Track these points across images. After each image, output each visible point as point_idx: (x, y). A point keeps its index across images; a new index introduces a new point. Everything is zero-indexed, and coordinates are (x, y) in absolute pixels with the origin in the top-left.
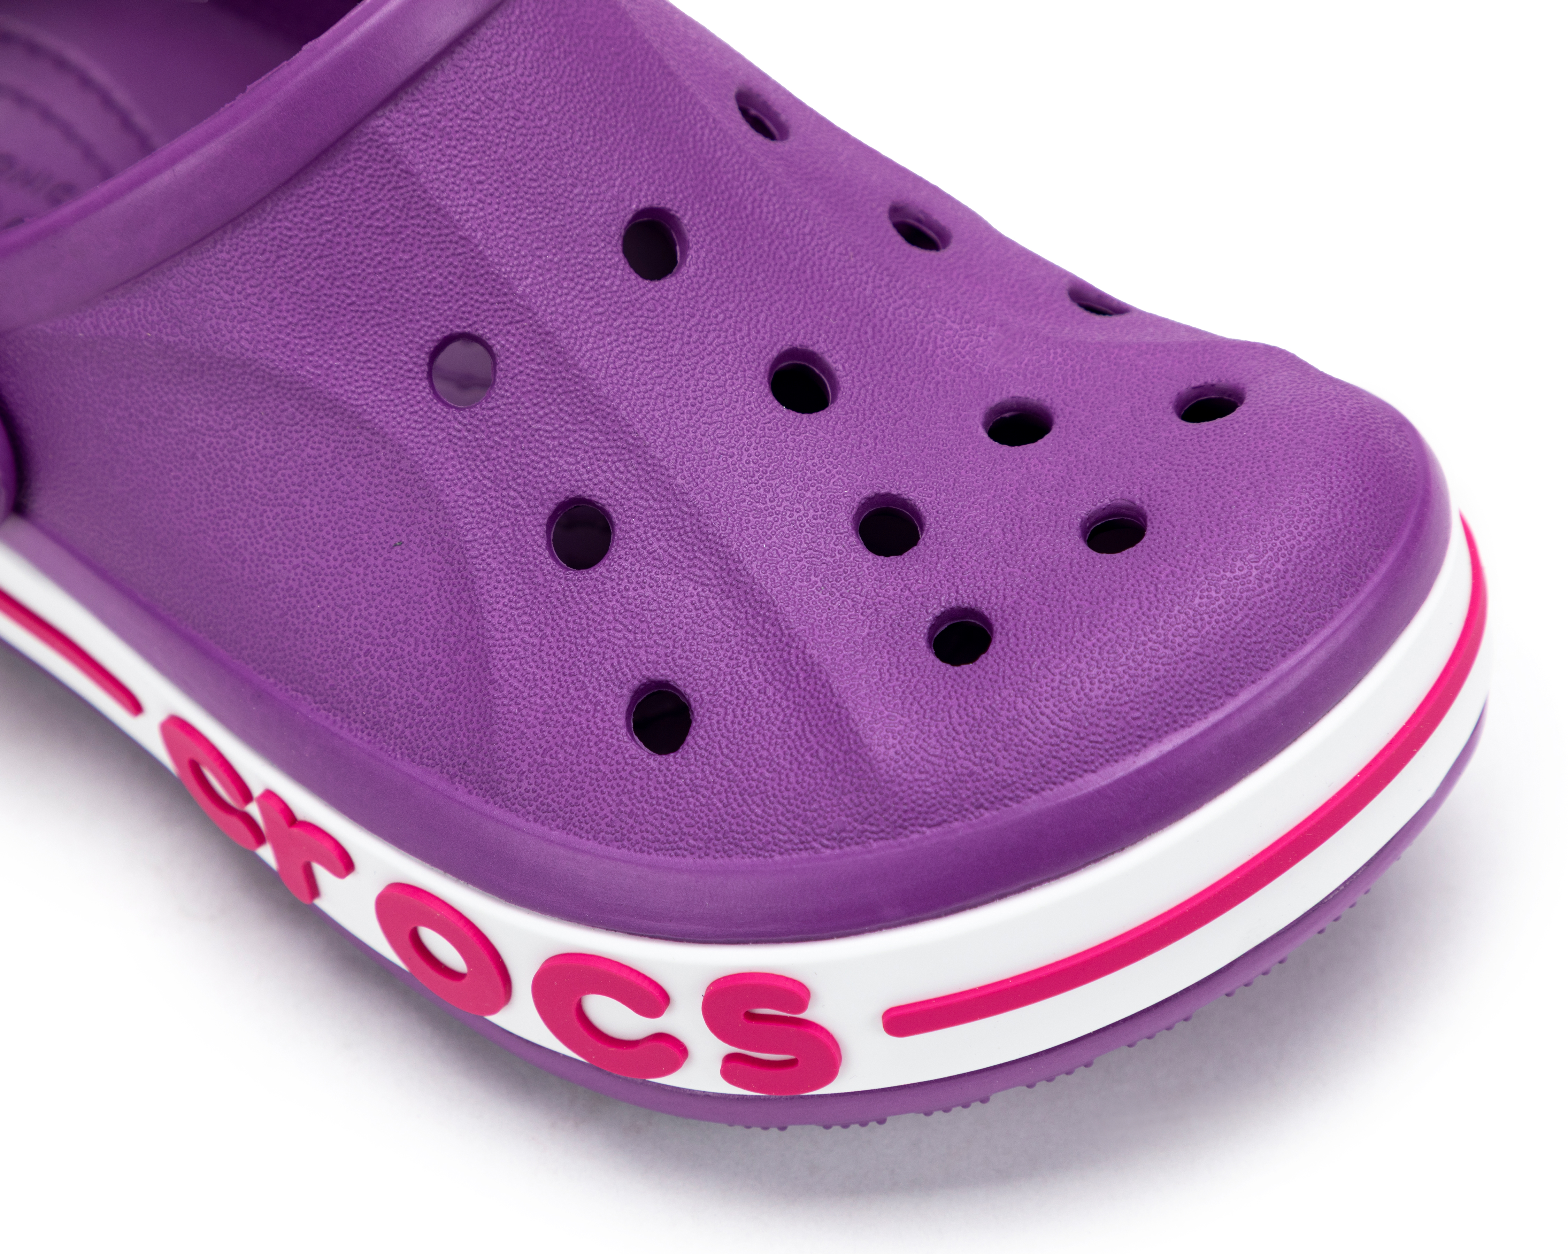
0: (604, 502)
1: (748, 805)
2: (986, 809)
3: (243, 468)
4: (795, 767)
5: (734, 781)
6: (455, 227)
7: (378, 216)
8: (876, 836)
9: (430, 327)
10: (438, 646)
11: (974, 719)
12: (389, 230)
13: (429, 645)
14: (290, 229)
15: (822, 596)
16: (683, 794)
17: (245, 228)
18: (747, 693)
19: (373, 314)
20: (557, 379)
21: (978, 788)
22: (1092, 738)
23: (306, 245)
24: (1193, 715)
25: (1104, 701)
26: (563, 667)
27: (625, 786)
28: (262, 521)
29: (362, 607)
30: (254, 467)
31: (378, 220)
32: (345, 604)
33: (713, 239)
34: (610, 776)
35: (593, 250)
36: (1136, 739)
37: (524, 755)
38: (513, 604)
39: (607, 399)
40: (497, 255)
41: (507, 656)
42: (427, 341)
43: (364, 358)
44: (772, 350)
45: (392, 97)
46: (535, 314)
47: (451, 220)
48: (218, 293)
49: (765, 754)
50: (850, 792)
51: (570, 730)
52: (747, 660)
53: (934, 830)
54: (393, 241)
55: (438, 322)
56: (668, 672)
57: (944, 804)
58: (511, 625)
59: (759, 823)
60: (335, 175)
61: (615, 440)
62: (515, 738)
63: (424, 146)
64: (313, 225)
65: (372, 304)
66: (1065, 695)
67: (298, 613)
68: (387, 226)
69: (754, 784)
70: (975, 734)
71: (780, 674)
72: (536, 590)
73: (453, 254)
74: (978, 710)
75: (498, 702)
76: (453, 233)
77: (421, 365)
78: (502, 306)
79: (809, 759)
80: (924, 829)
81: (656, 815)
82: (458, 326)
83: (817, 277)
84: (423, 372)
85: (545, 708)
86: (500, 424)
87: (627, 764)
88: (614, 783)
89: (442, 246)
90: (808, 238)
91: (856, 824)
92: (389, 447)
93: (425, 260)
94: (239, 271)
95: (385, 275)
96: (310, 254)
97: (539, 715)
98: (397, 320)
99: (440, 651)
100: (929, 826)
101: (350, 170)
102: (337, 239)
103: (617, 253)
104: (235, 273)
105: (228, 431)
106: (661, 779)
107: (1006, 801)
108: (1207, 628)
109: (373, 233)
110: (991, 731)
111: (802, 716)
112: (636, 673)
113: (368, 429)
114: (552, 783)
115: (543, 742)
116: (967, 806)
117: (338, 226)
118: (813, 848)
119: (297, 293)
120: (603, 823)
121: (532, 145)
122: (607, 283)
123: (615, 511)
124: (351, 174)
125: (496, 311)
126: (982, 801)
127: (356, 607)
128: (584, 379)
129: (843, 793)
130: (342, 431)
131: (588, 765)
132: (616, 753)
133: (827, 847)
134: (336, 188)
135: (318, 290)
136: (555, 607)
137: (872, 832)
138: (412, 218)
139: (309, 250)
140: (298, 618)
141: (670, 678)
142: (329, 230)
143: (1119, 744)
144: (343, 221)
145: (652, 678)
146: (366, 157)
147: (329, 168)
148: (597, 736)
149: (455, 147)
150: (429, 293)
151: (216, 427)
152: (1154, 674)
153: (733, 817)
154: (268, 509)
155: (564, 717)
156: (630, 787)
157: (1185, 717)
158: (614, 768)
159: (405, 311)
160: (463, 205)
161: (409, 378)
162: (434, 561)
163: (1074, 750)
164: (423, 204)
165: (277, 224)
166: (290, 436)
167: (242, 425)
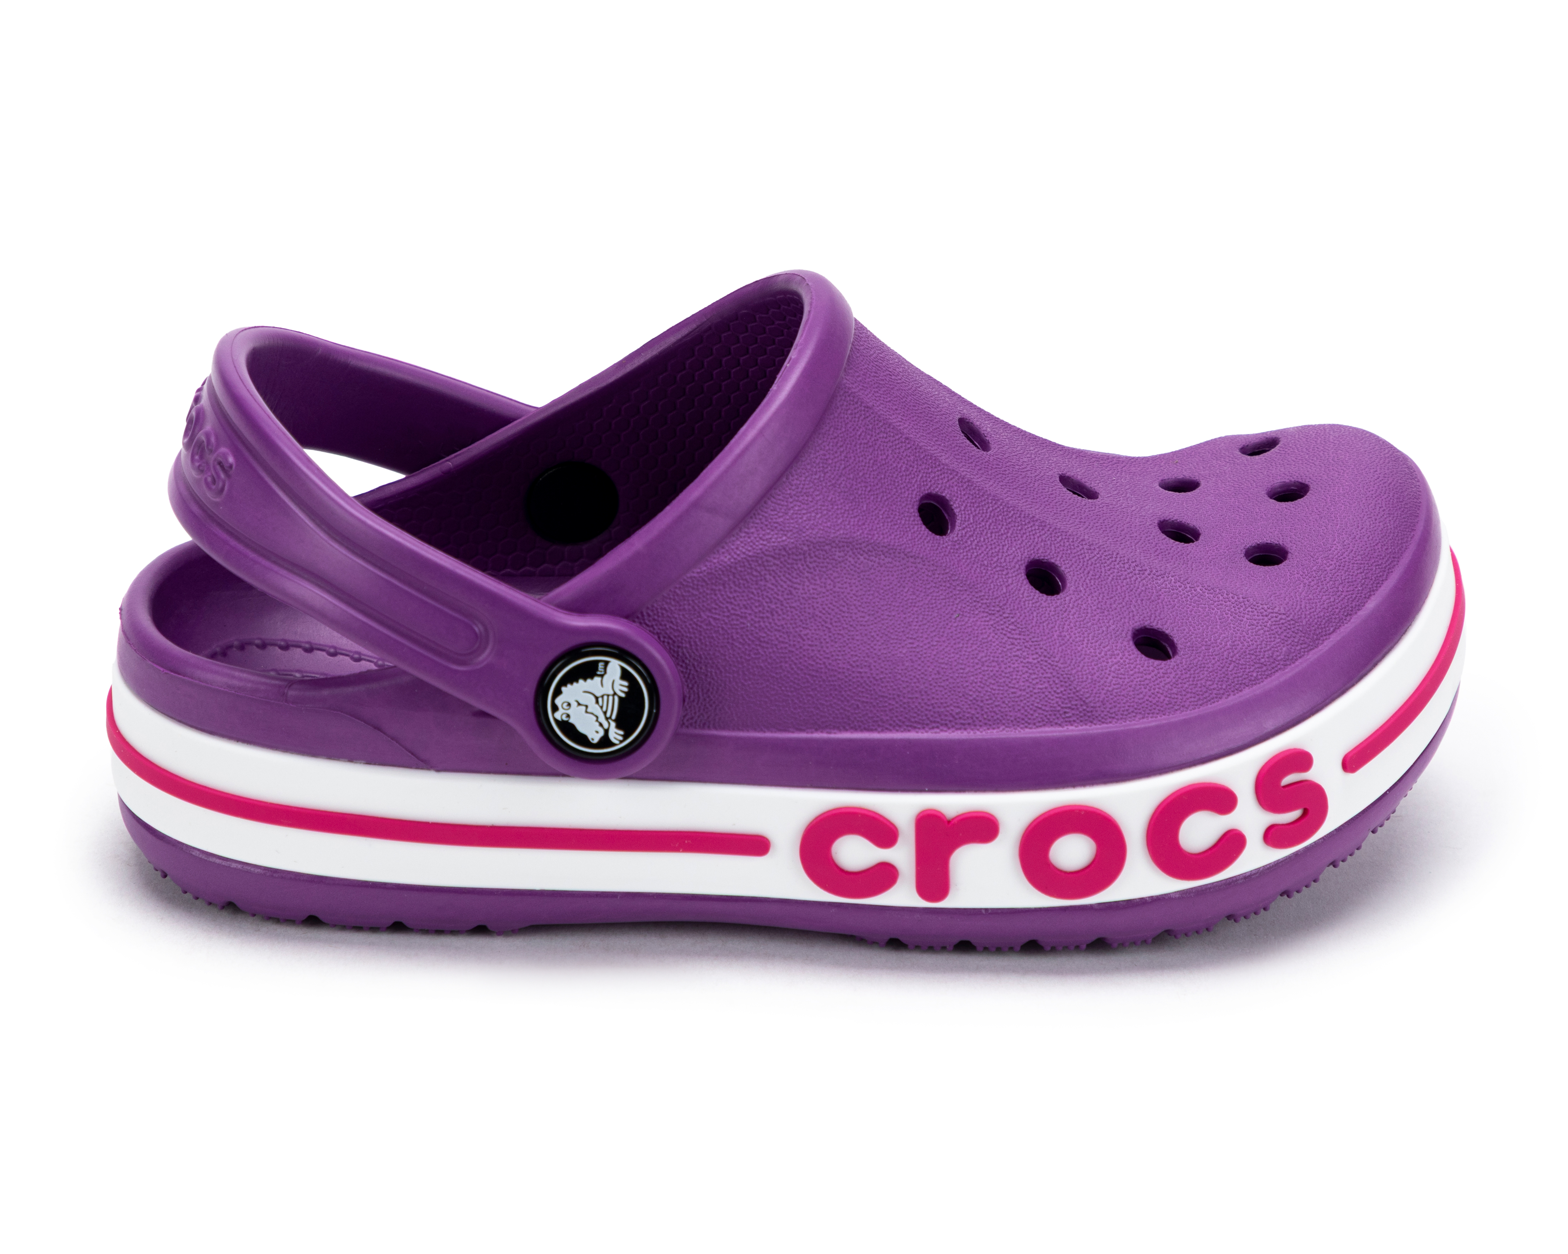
0: (1047, 558)
3: (848, 609)
5: (1219, 654)
6: (901, 433)
7: (863, 436)
9: (913, 494)
12: (871, 444)
17: (802, 461)
19: (882, 494)
20: (985, 504)
23: (836, 463)
30: (854, 605)
31: (863, 439)
34: (1153, 679)
35: (956, 439)
37: (1099, 690)
40: (924, 445)
43: (890, 520)
44: (1055, 476)
47: (897, 430)
54: (875, 449)
55: (916, 490)
56: (1142, 622)
57: (1331, 620)
60: (834, 417)
64: (835, 450)
65: (879, 489)
67: (918, 679)
68: (869, 441)
72: (1046, 610)
73: (905, 450)
76: (901, 437)
78: (940, 473)
82: (927, 491)
86: (972, 535)
89: (898, 446)
91: (1295, 648)
92: (927, 563)
93: (893, 457)
94: (806, 489)
95: (878, 470)
96: (839, 467)
98: (895, 494)
101: (841, 413)
102: (849, 455)
104: (804, 491)
105: (831, 589)
109: (864, 447)
112: (1129, 628)
113: (911, 557)
115: (1107, 679)
116: (1341, 617)
117: (846, 447)
119: (841, 492)
120: (1163, 705)
121: (903, 388)
123: (1055, 561)
124: (842, 415)
125: (938, 476)
129: (1279, 635)
130: (898, 564)
134: (838, 425)
135: (851, 487)
138: (879, 433)
139: (838, 465)
140: (919, 682)
142: (843, 451)
144: (848, 444)
145: (1137, 627)
146: (846, 403)
147: (831, 414)
148: (1132, 663)
150: (903, 475)
151: (824, 590)
153: (1231, 671)
155: (1109, 662)
156: (1167, 680)
158: (1152, 675)
159: (896, 488)
160: (897, 422)
162: (982, 617)
164: (881, 424)
165: (818, 454)
166: (869, 577)
167: (839, 582)
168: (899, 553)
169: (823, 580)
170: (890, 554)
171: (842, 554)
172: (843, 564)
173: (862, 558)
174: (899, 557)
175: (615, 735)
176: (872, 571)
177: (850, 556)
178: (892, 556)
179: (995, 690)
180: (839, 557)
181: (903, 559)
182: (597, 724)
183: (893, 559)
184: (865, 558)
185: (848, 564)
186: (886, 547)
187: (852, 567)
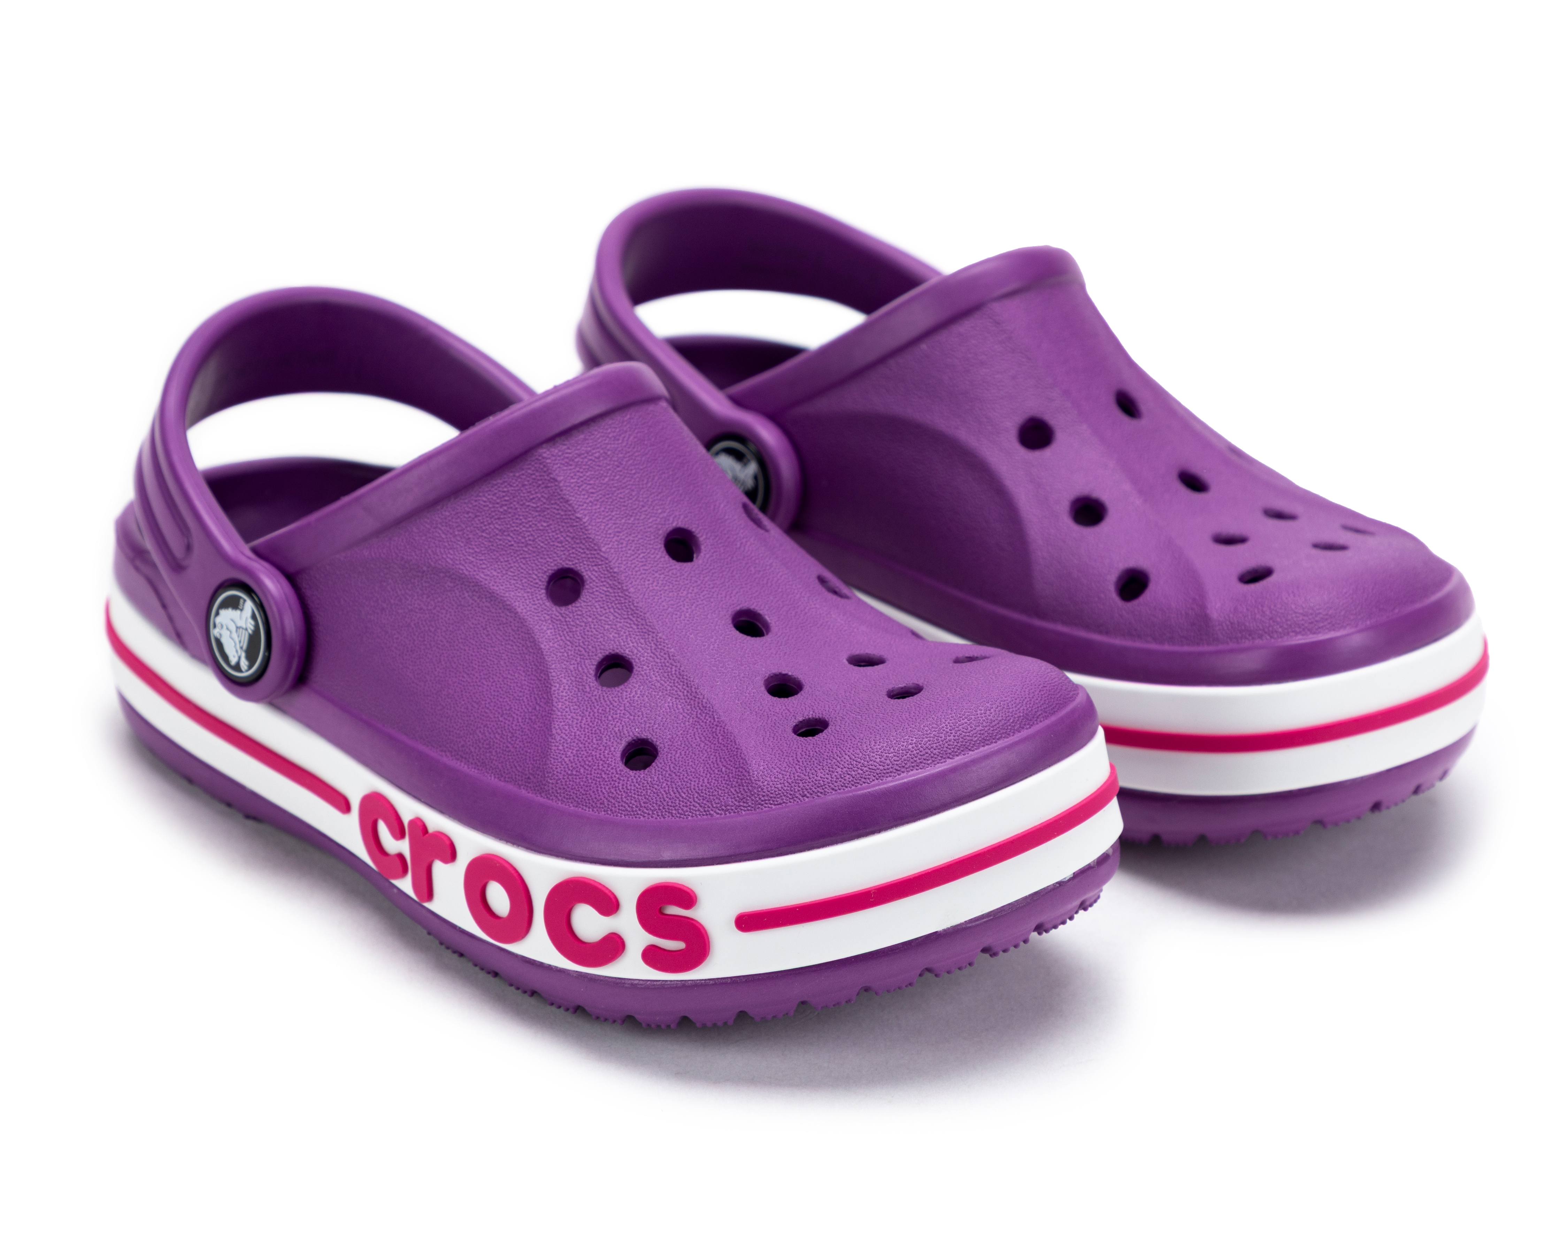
0: (630, 657)
1: (679, 793)
2: (808, 797)
3: (435, 630)
4: (708, 776)
5: (674, 782)
6: (575, 511)
7: (534, 501)
8: (746, 809)
9: (551, 562)
10: (525, 721)
11: (809, 756)
12: (538, 509)
13: (520, 720)
14: (485, 502)
15: (740, 709)
16: (645, 788)
18: (689, 746)
19: (522, 552)
20: (615, 596)
21: (804, 786)
22: (871, 767)
23: (492, 511)
24: (928, 764)
25: (880, 751)
26: (591, 730)
27: (614, 784)
28: (440, 659)
29: (487, 702)
30: (441, 629)
31: (533, 503)
32: (477, 701)
33: (714, 552)
34: (607, 780)
35: (648, 539)
36: (895, 771)
37: (561, 770)
38: (570, 700)
39: (641, 608)
40: (595, 530)
41: (562, 723)
42: (548, 570)
43: (512, 574)
44: (737, 606)
45: (552, 440)
46: (610, 562)
47: (573, 507)
48: (439, 534)
49: (693, 770)
50: (735, 786)
51: (590, 759)
52: (693, 732)
53: (777, 806)
54: (540, 515)
55: (556, 560)
56: (649, 734)
57: (785, 794)
58: (567, 710)
59: (683, 802)
60: (514, 476)
61: (641, 629)
62: (558, 762)
63: (565, 468)
64: (498, 501)
65: (522, 547)
66: (860, 747)
67: (451, 707)
68: (538, 507)
69: (684, 783)
70: (808, 762)
71: (710, 738)
72: (584, 695)
73: (571, 526)
74: (812, 753)
75: (553, 744)
76: (573, 514)
77: (543, 582)
78: (593, 556)
79: (717, 772)
80: (772, 806)
81: (628, 798)
82: (567, 564)
83: (769, 584)
84: (543, 585)
85: (578, 748)
86: (580, 615)
87: (617, 774)
88: (609, 783)
89: (566, 521)
90: (768, 568)
91: (736, 802)
92: (517, 620)
93: (555, 527)
94: (453, 522)
95: (532, 532)
96: (493, 516)
97: (574, 752)
98: (534, 557)
99: (526, 723)
100: (775, 805)
101: (523, 474)
102: (510, 510)
103: (660, 544)
104: (450, 523)
105: (431, 610)
106: (635, 781)
107: (819, 794)
108: (943, 725)
109: (530, 510)
110: (816, 762)
111: (717, 754)
112: (631, 734)
114: (574, 784)
115: (574, 764)
116: (797, 795)
117: (511, 503)
118: (710, 814)
119: (482, 536)
120: (598, 803)
121: (624, 481)
122: (652, 556)
123: (635, 662)
124: (524, 477)
125: (589, 558)
126: (806, 793)
127: (483, 702)
128: (630, 597)
129: (732, 787)
130: (494, 611)
131: (596, 775)
132: (612, 769)
133: (718, 814)
134: (514, 483)
135: (494, 536)
136: (593, 703)
137: (744, 807)
138: (552, 504)
139: (493, 514)
140: (450, 710)
141: (649, 737)
142: (506, 505)
143: (884, 771)
144: (515, 501)
145: (639, 737)
146: (533, 468)
147: (512, 472)
148: (604, 761)
149: (582, 472)
150: (554, 545)
151: (424, 608)
152: (910, 741)
153: (670, 799)
154: (444, 652)
155: (587, 753)
156: (617, 784)
157: (923, 764)
158: (610, 776)
159: (539, 552)
160: (581, 502)
161: (535, 587)
162: (531, 679)
163: (860, 771)
164: (559, 497)
165: (478, 498)
166: (464, 612)
167: (439, 606)
168: (499, 602)
169: (428, 600)
170: (491, 600)
171: (452, 585)
172: (449, 594)
173: (466, 595)
174: (497, 606)
175: (244, 664)
176: (470, 608)
177: (458, 589)
178: (492, 603)
179: (497, 739)
180: (449, 586)
181: (500, 609)
182: (234, 650)
183: (492, 605)
184: (469, 596)
185: (453, 594)
186: (490, 593)
187: (455, 599)
